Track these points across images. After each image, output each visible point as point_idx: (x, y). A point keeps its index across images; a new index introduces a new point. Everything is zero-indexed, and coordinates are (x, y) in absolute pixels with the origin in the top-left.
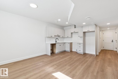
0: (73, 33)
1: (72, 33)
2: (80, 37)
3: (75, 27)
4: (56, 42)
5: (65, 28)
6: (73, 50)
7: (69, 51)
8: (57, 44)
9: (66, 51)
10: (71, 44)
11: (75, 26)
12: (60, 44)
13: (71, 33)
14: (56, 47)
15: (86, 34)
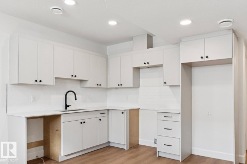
0: (143, 68)
1: (137, 69)
2: (170, 86)
3: (150, 45)
4: (66, 106)
5: (109, 49)
6: (142, 142)
7: (125, 147)
8: (63, 118)
9: (111, 145)
10: (134, 115)
11: (150, 37)
12: (82, 117)
13: (132, 70)
14: (58, 130)
15: (196, 71)
